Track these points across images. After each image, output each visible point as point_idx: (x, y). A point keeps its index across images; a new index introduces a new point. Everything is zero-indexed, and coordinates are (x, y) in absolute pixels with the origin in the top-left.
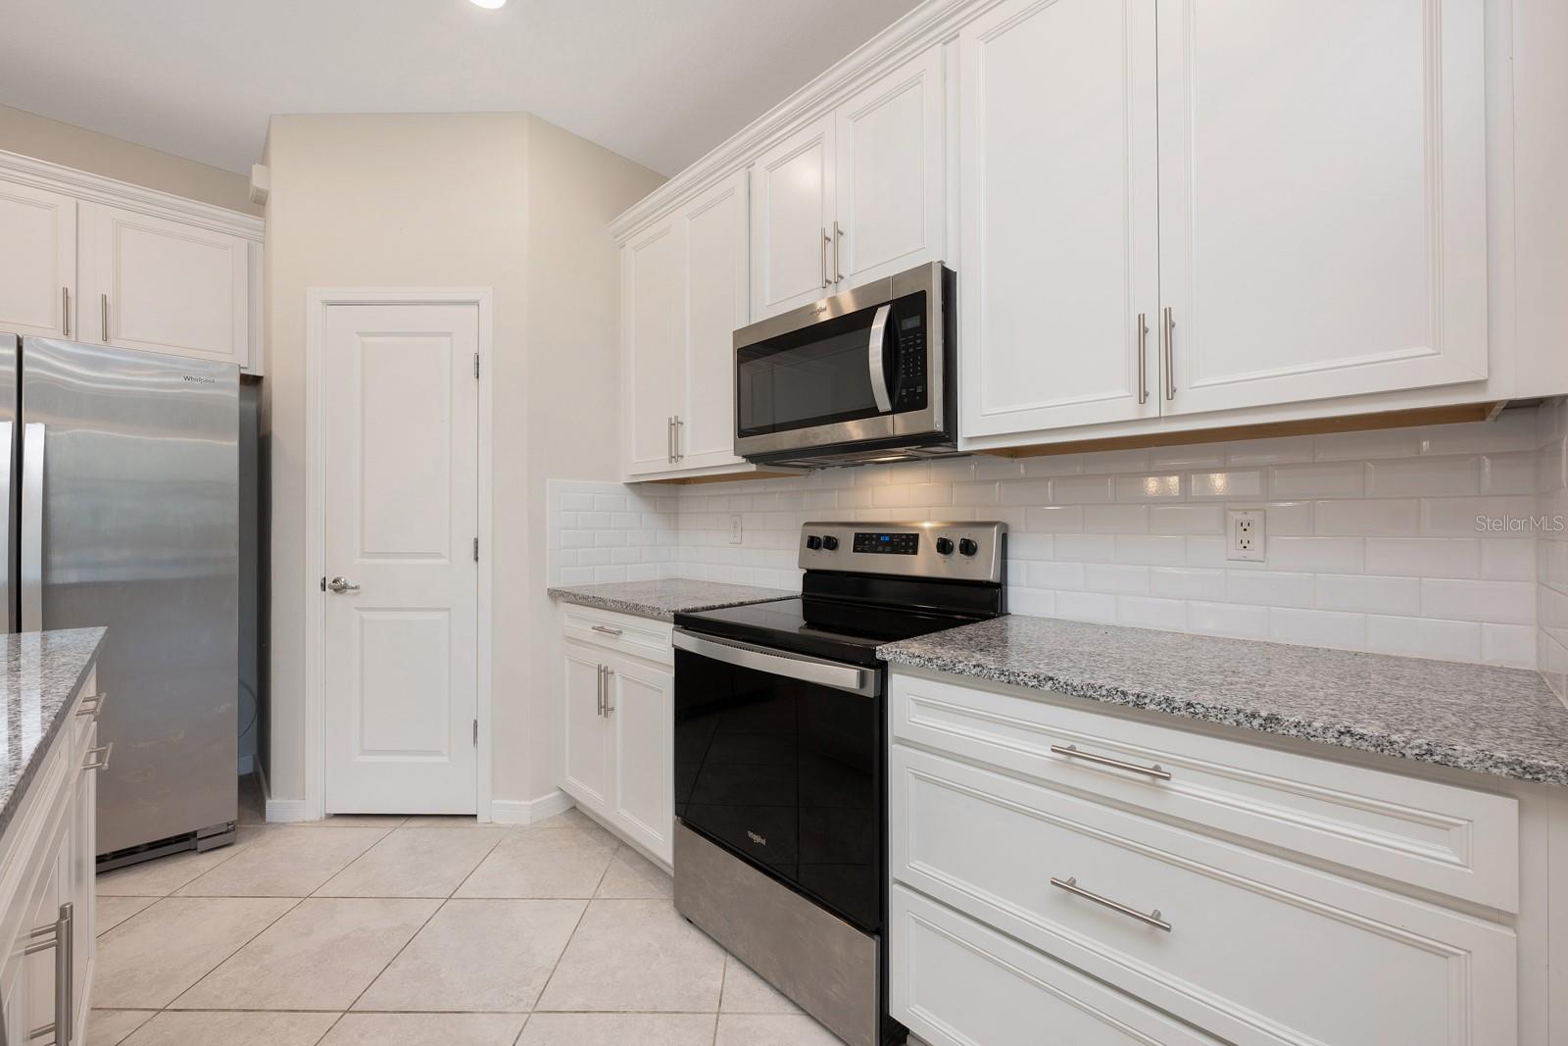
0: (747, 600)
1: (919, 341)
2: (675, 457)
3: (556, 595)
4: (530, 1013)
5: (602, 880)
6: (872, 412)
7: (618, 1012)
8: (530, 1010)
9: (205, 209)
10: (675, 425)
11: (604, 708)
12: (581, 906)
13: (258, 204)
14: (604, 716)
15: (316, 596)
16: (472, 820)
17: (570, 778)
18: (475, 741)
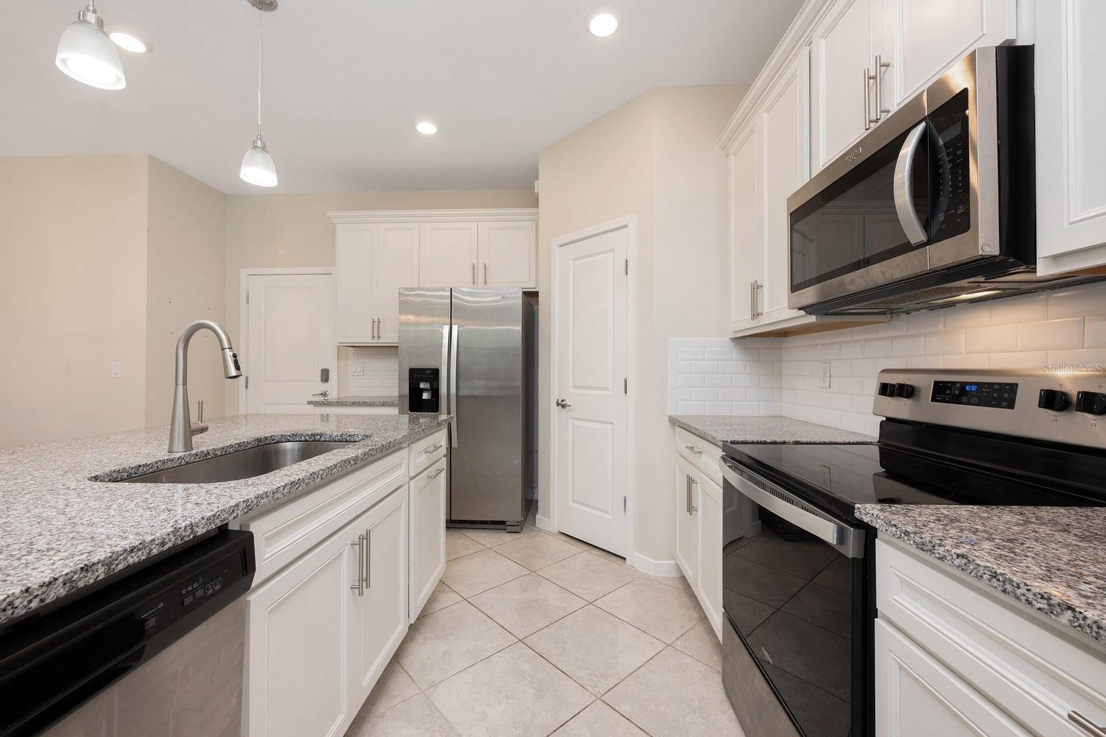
0: (804, 440)
1: (959, 152)
2: (755, 315)
3: (674, 421)
4: (599, 698)
5: (682, 635)
6: (907, 247)
7: (648, 734)
8: (599, 696)
9: (515, 211)
10: (756, 288)
11: (690, 508)
12: (660, 646)
13: (534, 202)
14: (691, 514)
15: (555, 409)
16: (623, 560)
17: (679, 554)
18: (625, 511)
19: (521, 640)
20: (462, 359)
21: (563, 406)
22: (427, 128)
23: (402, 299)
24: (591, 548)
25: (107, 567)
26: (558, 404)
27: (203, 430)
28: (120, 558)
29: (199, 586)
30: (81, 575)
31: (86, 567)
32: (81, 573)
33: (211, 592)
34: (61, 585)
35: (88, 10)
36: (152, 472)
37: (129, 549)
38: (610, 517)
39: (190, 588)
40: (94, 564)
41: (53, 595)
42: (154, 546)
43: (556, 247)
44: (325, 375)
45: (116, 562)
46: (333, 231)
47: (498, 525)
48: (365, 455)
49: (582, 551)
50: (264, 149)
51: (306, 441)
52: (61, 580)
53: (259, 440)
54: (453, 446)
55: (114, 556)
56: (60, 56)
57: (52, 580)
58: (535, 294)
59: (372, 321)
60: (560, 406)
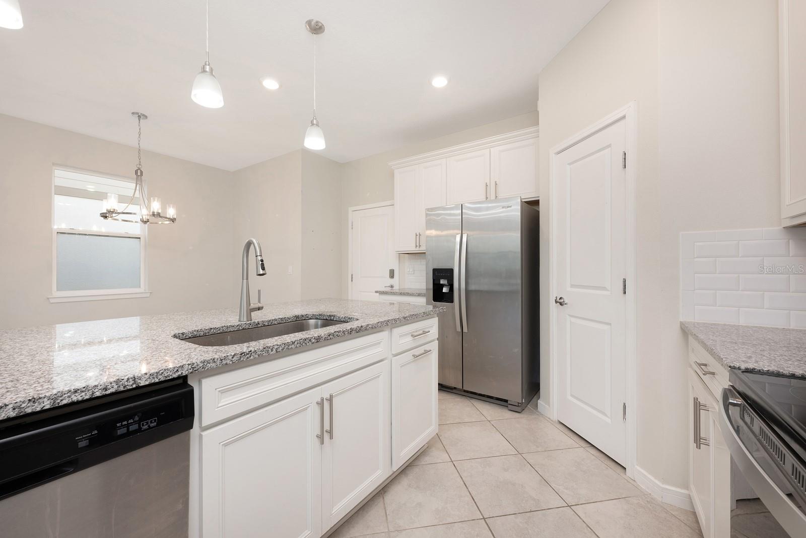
11: (698, 440)
14: (699, 447)
15: (553, 306)
16: (622, 470)
17: (692, 486)
18: (624, 418)
19: (484, 518)
20: (471, 262)
21: (561, 304)
22: (440, 82)
23: (428, 218)
24: (589, 445)
25: (52, 401)
26: (556, 302)
27: (259, 309)
28: (64, 396)
29: (134, 422)
30: (29, 405)
31: (33, 400)
32: (28, 403)
33: (146, 427)
34: (11, 409)
35: (206, 64)
36: (219, 333)
37: (73, 391)
38: (608, 420)
39: (125, 423)
40: (40, 398)
41: (4, 415)
42: (96, 390)
43: (554, 155)
44: (392, 274)
45: (61, 398)
46: (392, 175)
47: (502, 402)
48: (329, 336)
49: (578, 446)
50: (317, 125)
51: (327, 319)
52: (11, 406)
53: (297, 317)
54: (464, 331)
55: (59, 394)
56: (193, 92)
57: (3, 405)
58: (536, 203)
59: (415, 235)
60: (558, 304)
